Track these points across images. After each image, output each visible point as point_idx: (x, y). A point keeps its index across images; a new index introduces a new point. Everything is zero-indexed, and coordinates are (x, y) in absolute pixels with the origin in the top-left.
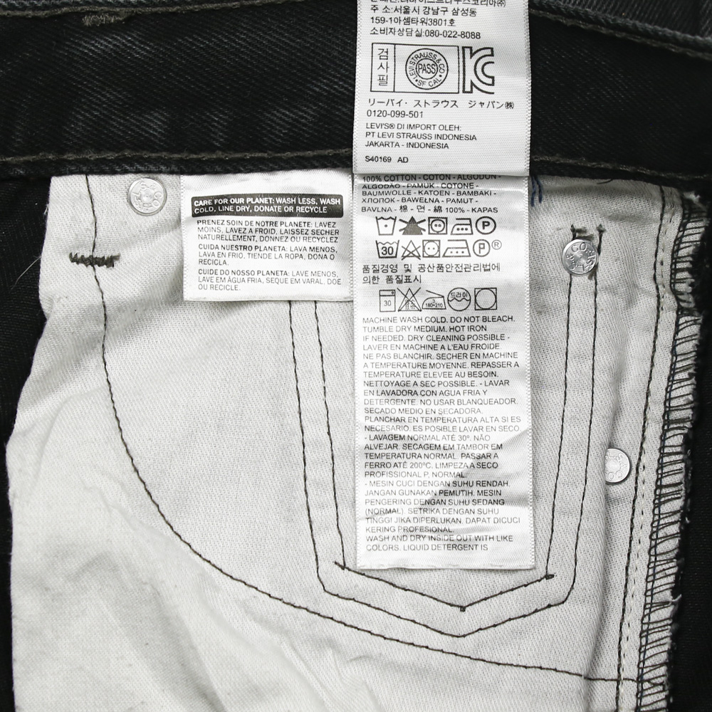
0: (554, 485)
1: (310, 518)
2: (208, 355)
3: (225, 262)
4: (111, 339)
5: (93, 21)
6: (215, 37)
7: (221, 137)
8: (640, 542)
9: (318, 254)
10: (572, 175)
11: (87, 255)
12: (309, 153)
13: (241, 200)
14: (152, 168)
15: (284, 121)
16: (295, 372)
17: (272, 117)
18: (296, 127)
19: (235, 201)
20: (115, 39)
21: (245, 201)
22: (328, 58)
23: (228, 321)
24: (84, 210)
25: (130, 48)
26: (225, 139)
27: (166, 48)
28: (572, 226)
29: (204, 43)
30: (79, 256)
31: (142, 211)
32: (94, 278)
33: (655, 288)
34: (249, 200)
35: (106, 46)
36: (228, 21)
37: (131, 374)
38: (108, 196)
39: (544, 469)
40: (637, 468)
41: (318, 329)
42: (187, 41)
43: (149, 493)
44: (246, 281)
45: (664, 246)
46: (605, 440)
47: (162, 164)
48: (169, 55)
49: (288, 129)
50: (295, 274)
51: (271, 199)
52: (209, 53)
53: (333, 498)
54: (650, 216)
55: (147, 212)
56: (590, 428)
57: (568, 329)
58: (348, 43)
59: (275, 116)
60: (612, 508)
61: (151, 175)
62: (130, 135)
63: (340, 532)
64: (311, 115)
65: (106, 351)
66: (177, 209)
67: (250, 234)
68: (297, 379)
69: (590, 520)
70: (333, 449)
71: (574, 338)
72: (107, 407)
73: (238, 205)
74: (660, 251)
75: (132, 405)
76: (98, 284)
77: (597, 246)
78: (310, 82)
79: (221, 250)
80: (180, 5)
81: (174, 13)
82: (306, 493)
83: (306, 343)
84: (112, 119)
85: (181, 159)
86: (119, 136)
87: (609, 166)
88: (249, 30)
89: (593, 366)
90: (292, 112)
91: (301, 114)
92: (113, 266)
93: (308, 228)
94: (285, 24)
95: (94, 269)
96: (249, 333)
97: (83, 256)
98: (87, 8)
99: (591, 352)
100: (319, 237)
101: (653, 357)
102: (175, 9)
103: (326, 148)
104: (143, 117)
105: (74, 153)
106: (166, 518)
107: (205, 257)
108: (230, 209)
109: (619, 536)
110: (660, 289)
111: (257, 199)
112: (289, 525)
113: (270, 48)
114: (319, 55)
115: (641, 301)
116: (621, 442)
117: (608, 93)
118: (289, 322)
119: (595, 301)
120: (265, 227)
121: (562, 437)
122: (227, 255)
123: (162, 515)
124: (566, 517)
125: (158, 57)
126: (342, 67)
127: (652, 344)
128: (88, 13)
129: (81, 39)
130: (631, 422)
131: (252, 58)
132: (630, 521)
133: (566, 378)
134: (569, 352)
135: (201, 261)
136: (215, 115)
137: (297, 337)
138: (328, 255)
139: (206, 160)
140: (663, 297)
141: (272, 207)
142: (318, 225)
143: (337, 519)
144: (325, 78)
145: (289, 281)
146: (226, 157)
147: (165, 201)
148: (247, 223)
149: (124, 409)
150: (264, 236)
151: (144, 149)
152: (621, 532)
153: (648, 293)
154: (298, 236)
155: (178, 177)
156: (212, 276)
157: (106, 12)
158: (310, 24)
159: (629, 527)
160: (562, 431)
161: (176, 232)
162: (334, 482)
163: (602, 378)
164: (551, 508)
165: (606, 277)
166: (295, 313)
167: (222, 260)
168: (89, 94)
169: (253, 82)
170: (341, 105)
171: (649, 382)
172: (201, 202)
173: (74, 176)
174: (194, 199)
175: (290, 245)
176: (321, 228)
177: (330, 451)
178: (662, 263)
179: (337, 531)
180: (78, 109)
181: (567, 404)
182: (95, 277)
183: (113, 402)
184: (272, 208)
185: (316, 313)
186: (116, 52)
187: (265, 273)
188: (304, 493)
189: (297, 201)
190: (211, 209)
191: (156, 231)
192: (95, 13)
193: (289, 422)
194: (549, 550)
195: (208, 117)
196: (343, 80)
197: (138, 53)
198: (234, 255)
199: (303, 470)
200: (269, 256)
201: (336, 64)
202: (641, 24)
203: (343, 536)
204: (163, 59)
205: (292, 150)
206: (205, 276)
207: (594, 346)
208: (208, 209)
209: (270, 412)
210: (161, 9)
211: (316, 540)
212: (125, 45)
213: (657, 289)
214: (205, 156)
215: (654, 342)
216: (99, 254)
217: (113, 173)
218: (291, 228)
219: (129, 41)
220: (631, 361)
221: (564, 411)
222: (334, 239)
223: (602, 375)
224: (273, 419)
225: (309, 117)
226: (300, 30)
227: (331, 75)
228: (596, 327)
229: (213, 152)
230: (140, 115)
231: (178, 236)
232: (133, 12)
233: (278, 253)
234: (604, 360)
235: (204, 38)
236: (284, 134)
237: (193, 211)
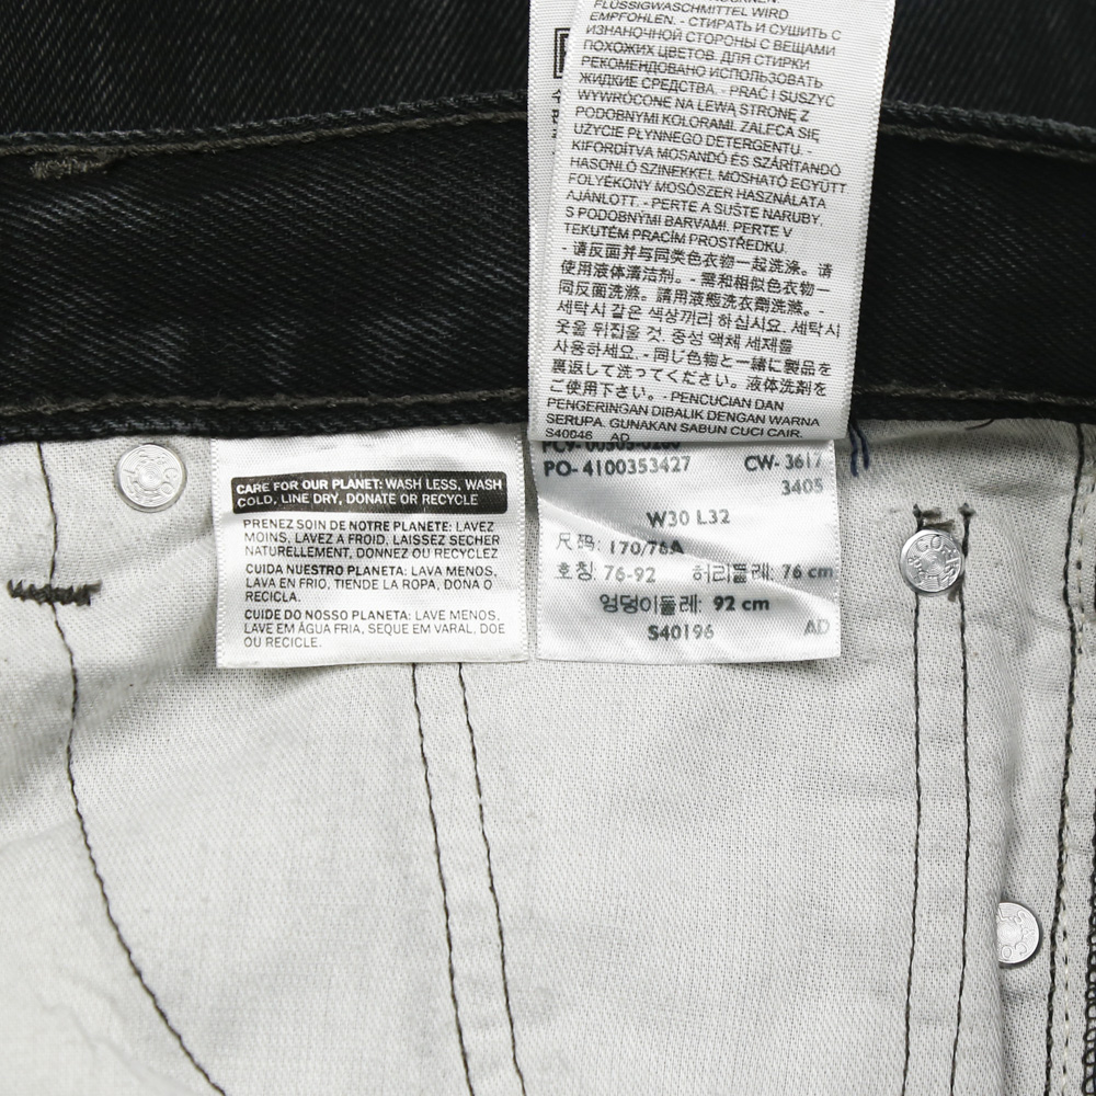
0: (907, 970)
1: (462, 1047)
2: (266, 760)
3: (293, 597)
4: (82, 736)
5: (50, 171)
6: (269, 191)
7: (284, 368)
8: (1065, 1071)
9: (462, 579)
10: (921, 417)
11: (40, 583)
12: (445, 397)
13: (323, 484)
14: (159, 424)
15: (396, 337)
16: (426, 780)
17: (375, 332)
18: (418, 349)
19: (311, 484)
20: (89, 199)
21: (330, 485)
22: (474, 227)
23: (299, 696)
24: (34, 502)
25: (116, 213)
26: (292, 372)
27: (181, 212)
28: (916, 507)
29: (249, 202)
30: (26, 586)
31: (142, 503)
32: (54, 625)
33: (1065, 615)
34: (336, 483)
35: (73, 213)
36: (294, 165)
37: (121, 799)
38: (78, 479)
39: (887, 942)
40: (1052, 937)
41: (465, 703)
42: (220, 198)
43: (163, 1015)
44: (332, 629)
45: (1082, 534)
46: (995, 886)
47: (176, 418)
48: (185, 224)
49: (404, 353)
50: (421, 616)
51: (376, 481)
52: (258, 219)
53: (504, 1008)
54: (1055, 482)
55: (151, 505)
56: (967, 864)
57: (917, 690)
58: (509, 199)
59: (381, 329)
60: (1010, 1010)
61: (158, 439)
62: (118, 367)
63: (518, 1071)
64: (446, 328)
65: (74, 758)
66: (206, 498)
67: (340, 545)
68: (429, 792)
69: (975, 1032)
70: (501, 917)
71: (928, 706)
72: (79, 857)
73: (316, 491)
74: (1074, 543)
75: (125, 853)
76: (63, 636)
77: (961, 541)
78: (442, 268)
79: (286, 575)
80: (208, 140)
81: (197, 153)
82: (455, 1001)
83: (446, 728)
84: (85, 341)
85: (212, 408)
86: (98, 370)
87: (989, 394)
88: (331, 178)
89: (966, 754)
90: (410, 322)
91: (426, 325)
92: (89, 603)
93: (443, 533)
94: (396, 167)
95: (54, 610)
96: (339, 716)
97: (32, 586)
98: (38, 148)
99: (961, 729)
100: (463, 548)
101: (1068, 738)
102: (197, 146)
103: (476, 387)
104: (141, 334)
105: (16, 404)
106: (196, 1060)
107: (257, 588)
108: (302, 499)
109: (1027, 1062)
110: (1075, 615)
111: (351, 481)
112: (426, 1061)
113: (369, 208)
114: (458, 220)
115: (1041, 638)
116: (1020, 890)
117: (986, 262)
118: (412, 694)
119: (963, 640)
120: (367, 531)
121: (916, 883)
122: (297, 583)
123: (189, 1054)
124: (932, 1028)
125: (167, 227)
126: (499, 242)
127: (1065, 714)
128: (41, 156)
129: (27, 202)
130: (1036, 854)
131: (336, 225)
132: (1045, 1034)
133: (918, 777)
134: (922, 730)
135: (249, 596)
136: (272, 329)
137: (427, 720)
138: (481, 580)
139: (257, 411)
140: (1081, 630)
141: (378, 496)
142: (461, 527)
143: (514, 1047)
144: (471, 262)
145: (410, 629)
146: (294, 404)
147: (184, 485)
148: (334, 525)
149: (111, 860)
150: (365, 547)
151: (143, 392)
152: (1031, 1053)
153: (1054, 625)
154: (426, 547)
155: (206, 442)
156: (270, 621)
157: (72, 155)
158: (442, 166)
159: (1044, 1043)
160: (917, 873)
161: (205, 541)
162: (504, 978)
163: (984, 777)
164: (903, 1013)
165: (980, 596)
166: (423, 678)
167: (288, 592)
168: (43, 298)
169: (340, 268)
170: (499, 310)
171: (1065, 780)
172: (249, 487)
173: (16, 445)
174: (236, 482)
175: (410, 564)
176: (467, 533)
177: (496, 922)
178: (1079, 566)
179: (514, 1070)
180: (22, 325)
181: (922, 824)
182: (57, 623)
183: (89, 848)
184: (378, 499)
185: (460, 676)
186: (90, 222)
187: (366, 615)
188: (451, 1000)
189: (424, 483)
190: (268, 499)
191: (167, 540)
192: (53, 156)
193: (419, 871)
194: (904, 1089)
195: (259, 332)
196: (502, 265)
197: (132, 222)
198: (309, 583)
199: (447, 959)
200: (373, 585)
201: (489, 236)
202: (1057, 123)
203: (525, 1077)
204: (176, 232)
205: (413, 391)
206: (257, 622)
207: (965, 719)
208: (261, 500)
209: (382, 855)
210: (173, 146)
211: (475, 1088)
212: (108, 209)
213: (1070, 615)
214: (254, 403)
215: (1070, 710)
216: (62, 582)
217: (88, 436)
218: (413, 532)
219: (115, 202)
220: (1030, 747)
221: (918, 837)
222: (491, 553)
223: (983, 769)
224: (388, 867)
225: (441, 332)
226: (422, 178)
227: (480, 255)
228: (966, 686)
229: (270, 395)
230: (135, 333)
231: (209, 548)
232: (121, 152)
233: (389, 579)
234: (984, 743)
235: (251, 192)
236: (398, 361)
237: (235, 502)
